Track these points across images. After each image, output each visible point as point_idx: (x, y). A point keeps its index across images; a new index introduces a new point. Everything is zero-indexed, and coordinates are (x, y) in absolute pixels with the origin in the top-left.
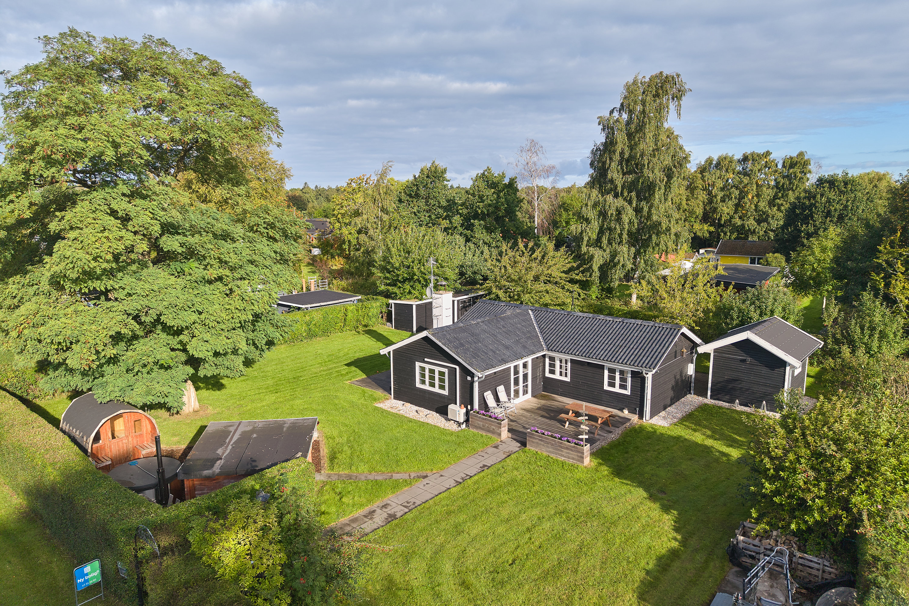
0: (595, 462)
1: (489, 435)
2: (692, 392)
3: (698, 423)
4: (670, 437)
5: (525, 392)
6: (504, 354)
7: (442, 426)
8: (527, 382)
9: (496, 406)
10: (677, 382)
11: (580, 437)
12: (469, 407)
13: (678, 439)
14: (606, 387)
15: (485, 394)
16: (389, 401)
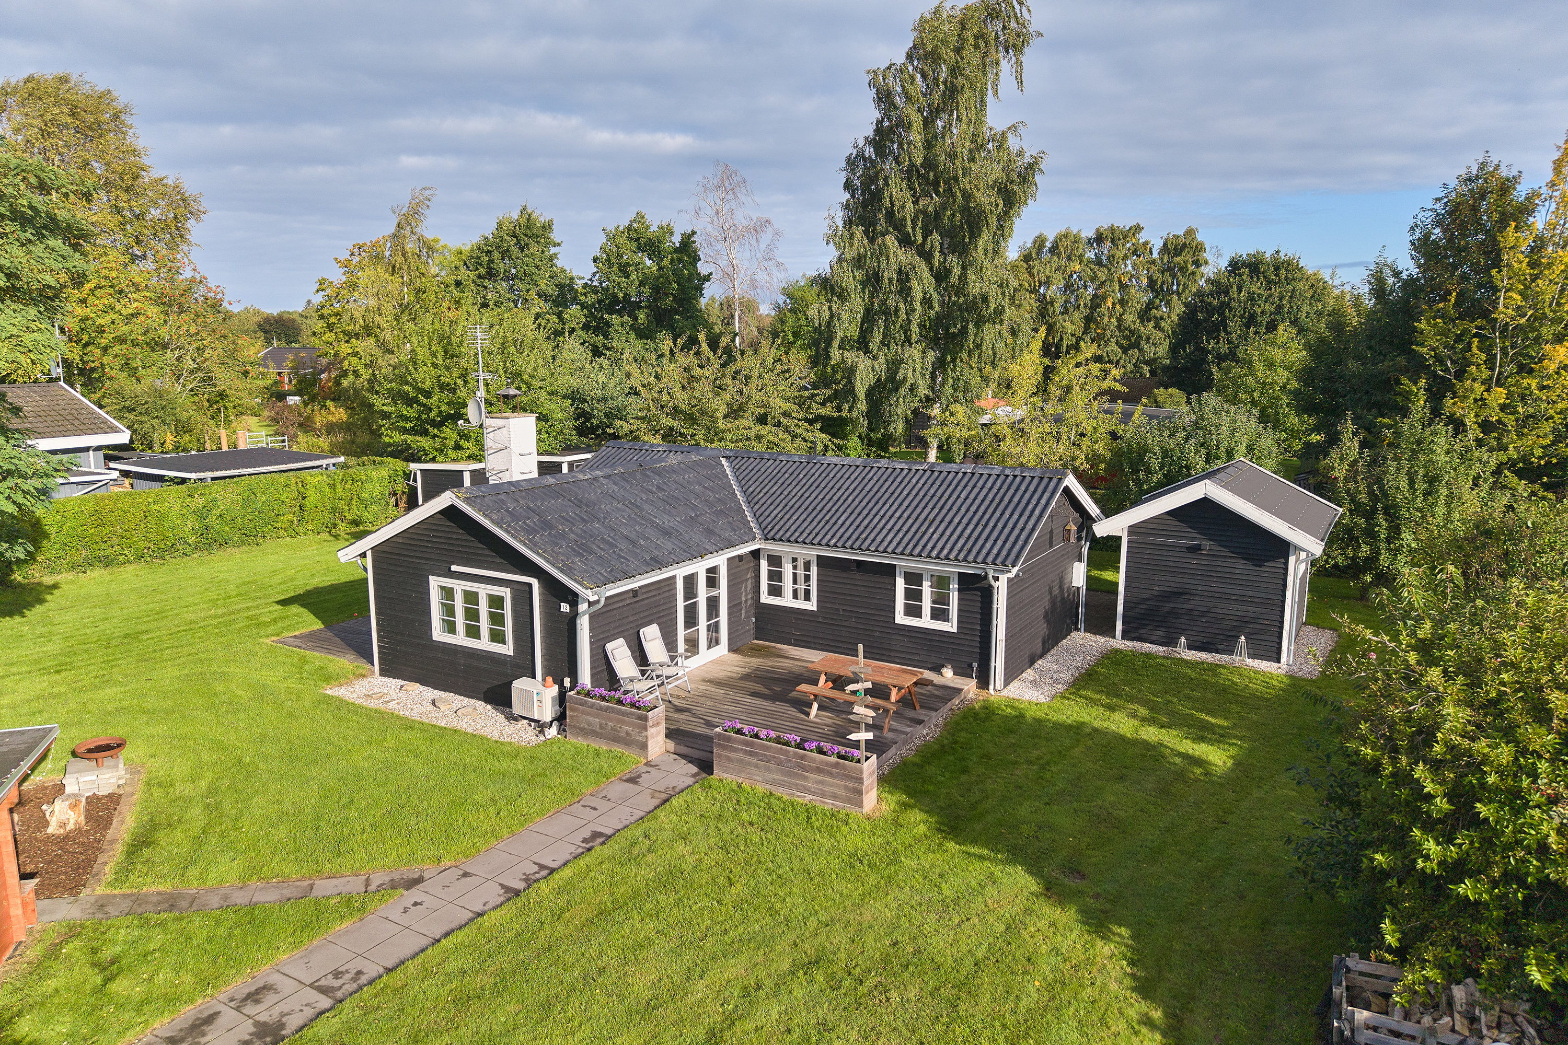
0: (892, 801)
1: (618, 749)
2: (1081, 625)
3: (1112, 691)
4: (1058, 726)
5: (713, 642)
6: (658, 547)
7: (496, 735)
8: (717, 616)
9: (638, 674)
10: (1053, 602)
11: (853, 737)
12: (567, 682)
13: (1077, 730)
14: (901, 618)
15: (609, 646)
16: (365, 682)
